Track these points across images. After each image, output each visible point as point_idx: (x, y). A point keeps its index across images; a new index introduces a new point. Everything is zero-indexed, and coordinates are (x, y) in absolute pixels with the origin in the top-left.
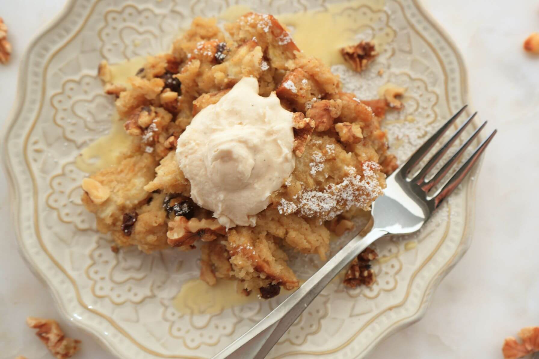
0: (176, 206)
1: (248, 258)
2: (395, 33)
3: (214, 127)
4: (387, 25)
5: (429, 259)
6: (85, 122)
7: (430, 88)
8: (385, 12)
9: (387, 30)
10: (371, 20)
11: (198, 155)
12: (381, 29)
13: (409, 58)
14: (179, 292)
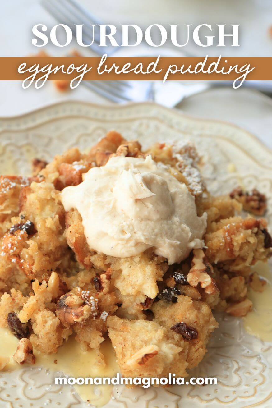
0: (176, 277)
1: (238, 231)
2: (29, 144)
3: (111, 206)
4: (20, 147)
5: (247, 153)
6: (51, 392)
7: (89, 131)
8: (8, 145)
9: (24, 150)
10: (10, 158)
11: (135, 222)
12: (22, 154)
13: (55, 142)
14: (256, 337)
